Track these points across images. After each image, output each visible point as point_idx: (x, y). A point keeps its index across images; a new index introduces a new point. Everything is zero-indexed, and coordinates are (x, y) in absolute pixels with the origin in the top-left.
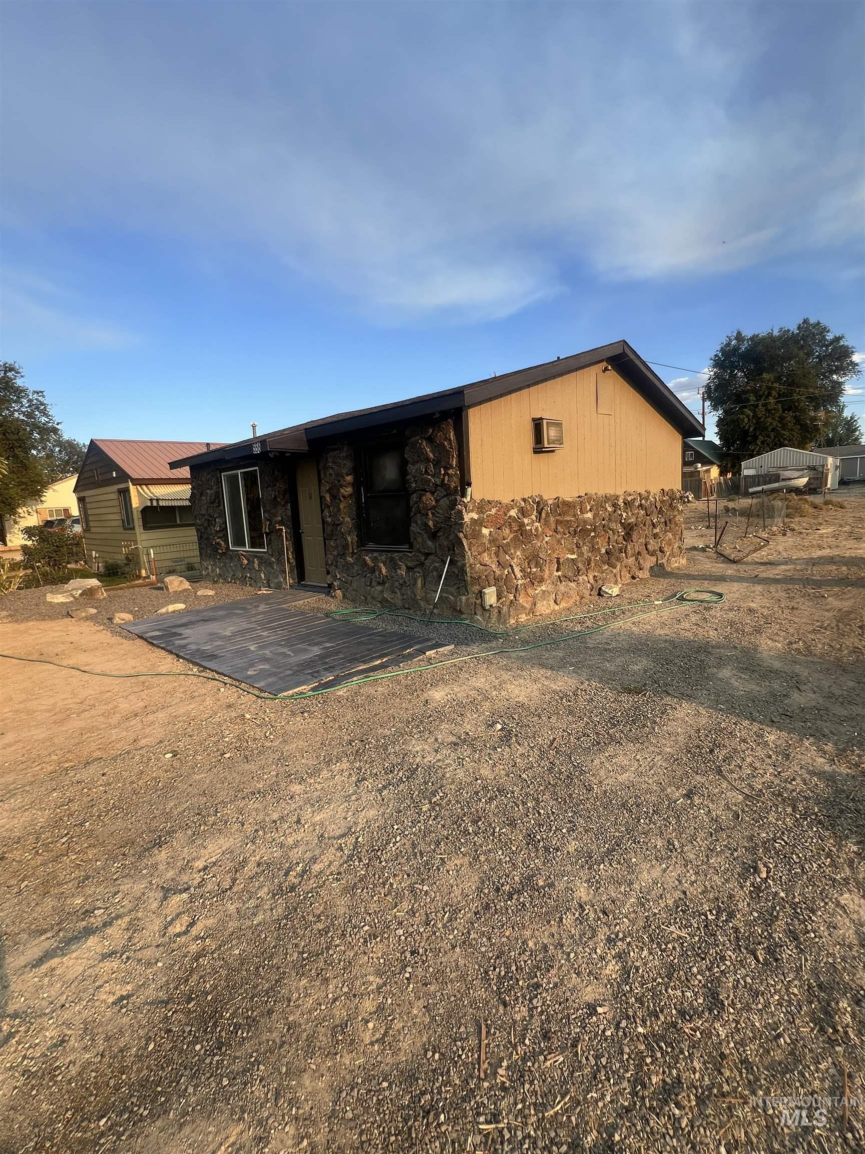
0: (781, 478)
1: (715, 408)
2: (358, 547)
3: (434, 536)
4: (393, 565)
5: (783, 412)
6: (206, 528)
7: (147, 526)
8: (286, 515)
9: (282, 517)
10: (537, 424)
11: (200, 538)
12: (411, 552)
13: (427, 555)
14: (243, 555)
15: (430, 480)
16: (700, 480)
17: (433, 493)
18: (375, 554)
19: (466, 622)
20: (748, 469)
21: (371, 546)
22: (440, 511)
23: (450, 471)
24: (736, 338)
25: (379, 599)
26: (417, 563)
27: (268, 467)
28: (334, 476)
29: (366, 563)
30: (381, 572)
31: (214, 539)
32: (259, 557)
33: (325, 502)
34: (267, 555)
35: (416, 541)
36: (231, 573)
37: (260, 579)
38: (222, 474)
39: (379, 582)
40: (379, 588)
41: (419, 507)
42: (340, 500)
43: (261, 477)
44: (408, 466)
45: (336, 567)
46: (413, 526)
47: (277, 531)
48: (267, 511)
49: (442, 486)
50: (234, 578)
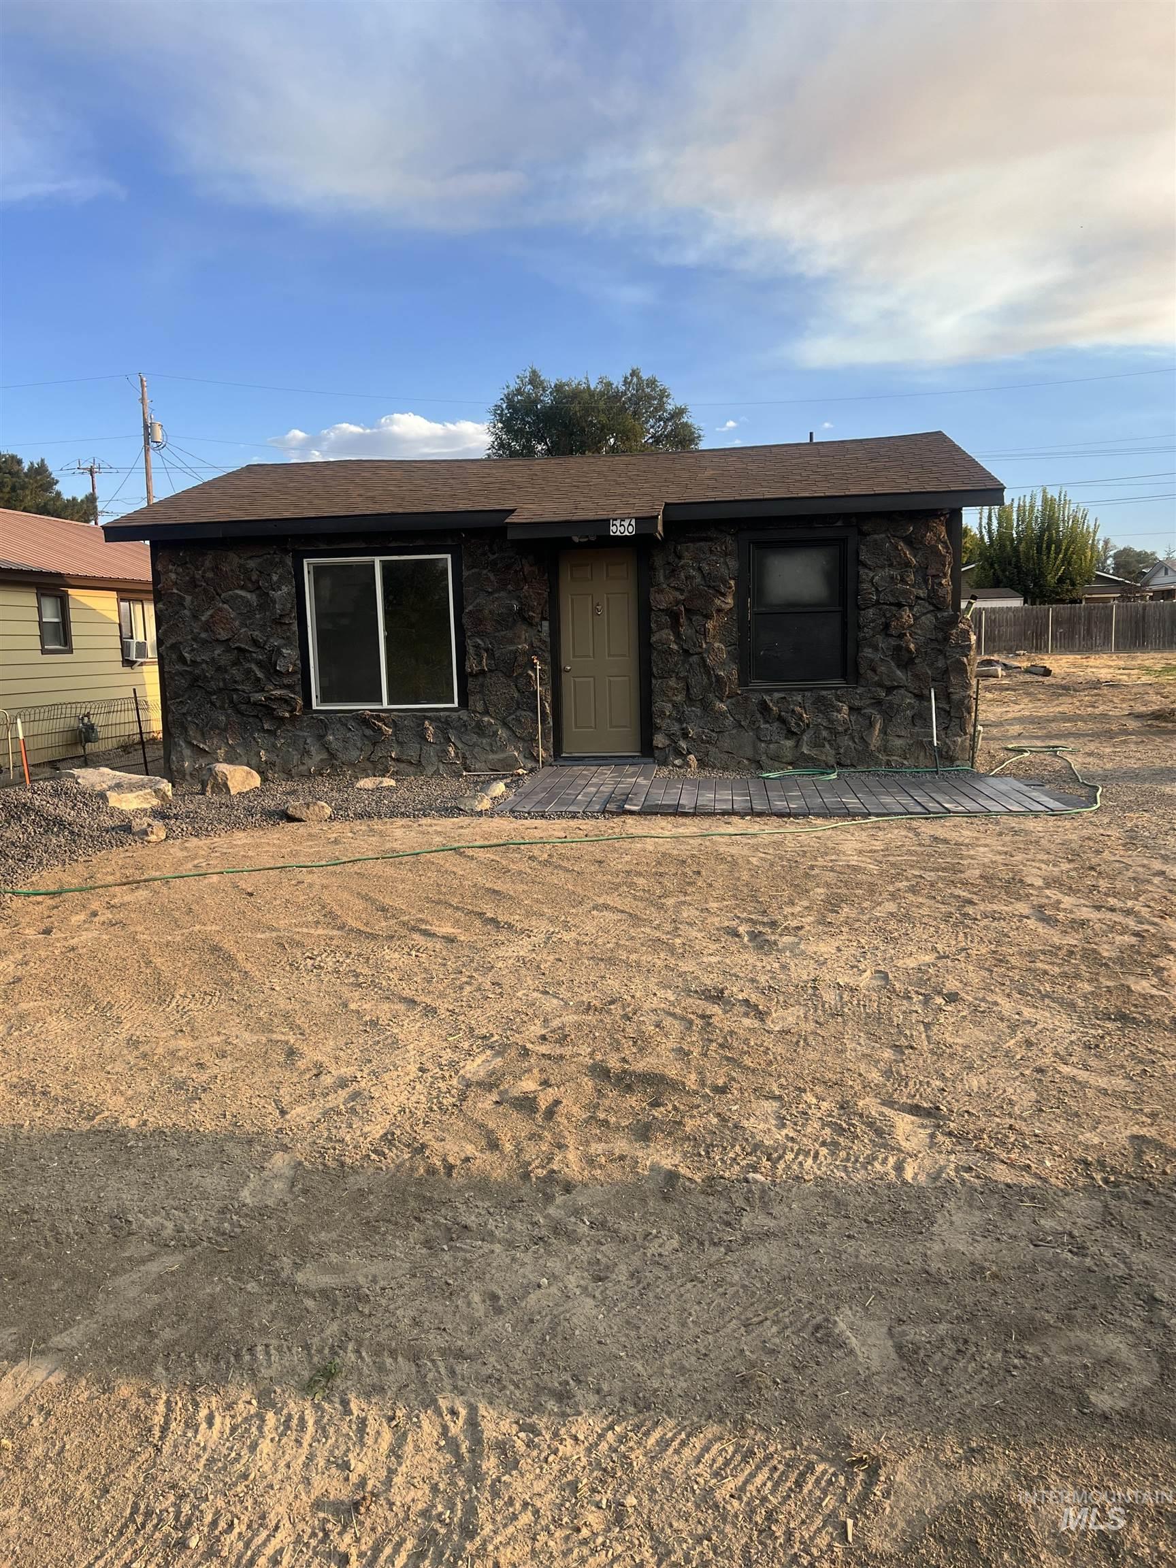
2: (739, 686)
4: (824, 707)
8: (541, 640)
12: (854, 687)
13: (890, 690)
14: (375, 718)
15: (911, 592)
17: (911, 608)
22: (919, 632)
23: (944, 581)
25: (789, 759)
26: (870, 701)
27: (492, 557)
28: (698, 580)
29: (764, 708)
30: (801, 718)
31: (263, 690)
32: (438, 719)
33: (665, 619)
34: (463, 714)
35: (874, 670)
36: (317, 756)
37: (434, 759)
38: (305, 561)
39: (790, 734)
40: (789, 743)
41: (887, 626)
42: (708, 617)
43: (466, 573)
44: (862, 571)
45: (680, 721)
46: (868, 652)
47: (513, 668)
48: (480, 634)
49: (929, 599)
50: (333, 765)
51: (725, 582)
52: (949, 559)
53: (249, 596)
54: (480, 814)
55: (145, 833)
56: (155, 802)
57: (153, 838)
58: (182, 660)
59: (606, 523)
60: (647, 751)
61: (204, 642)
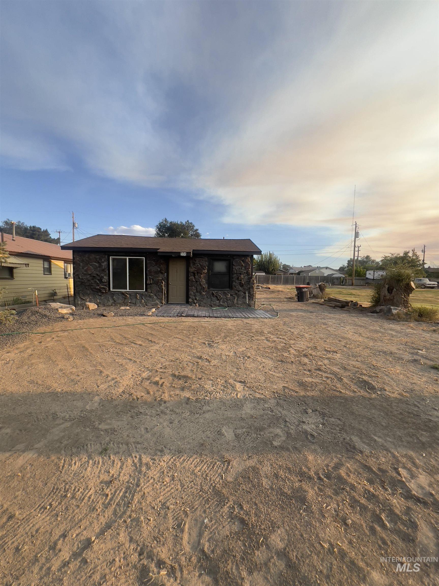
2: (208, 289)
4: (225, 294)
8: (165, 277)
12: (232, 290)
13: (239, 291)
14: (126, 293)
17: (243, 275)
18: (216, 291)
22: (244, 280)
23: (250, 270)
25: (218, 305)
26: (235, 293)
27: (154, 258)
28: (200, 266)
29: (213, 294)
30: (220, 297)
31: (99, 286)
32: (140, 294)
33: (192, 274)
34: (146, 293)
35: (235, 287)
36: (111, 301)
37: (139, 303)
38: (110, 257)
39: (218, 300)
40: (218, 302)
41: (238, 278)
42: (202, 274)
43: (148, 262)
44: (233, 266)
45: (195, 296)
46: (234, 283)
47: (158, 283)
48: (151, 275)
49: (246, 273)
50: (115, 303)
51: (205, 267)
52: (251, 265)
53: (96, 264)
54: (149, 316)
55: (68, 319)
56: (71, 311)
57: (69, 320)
58: (79, 278)
59: (180, 253)
60: (188, 302)
61: (85, 274)
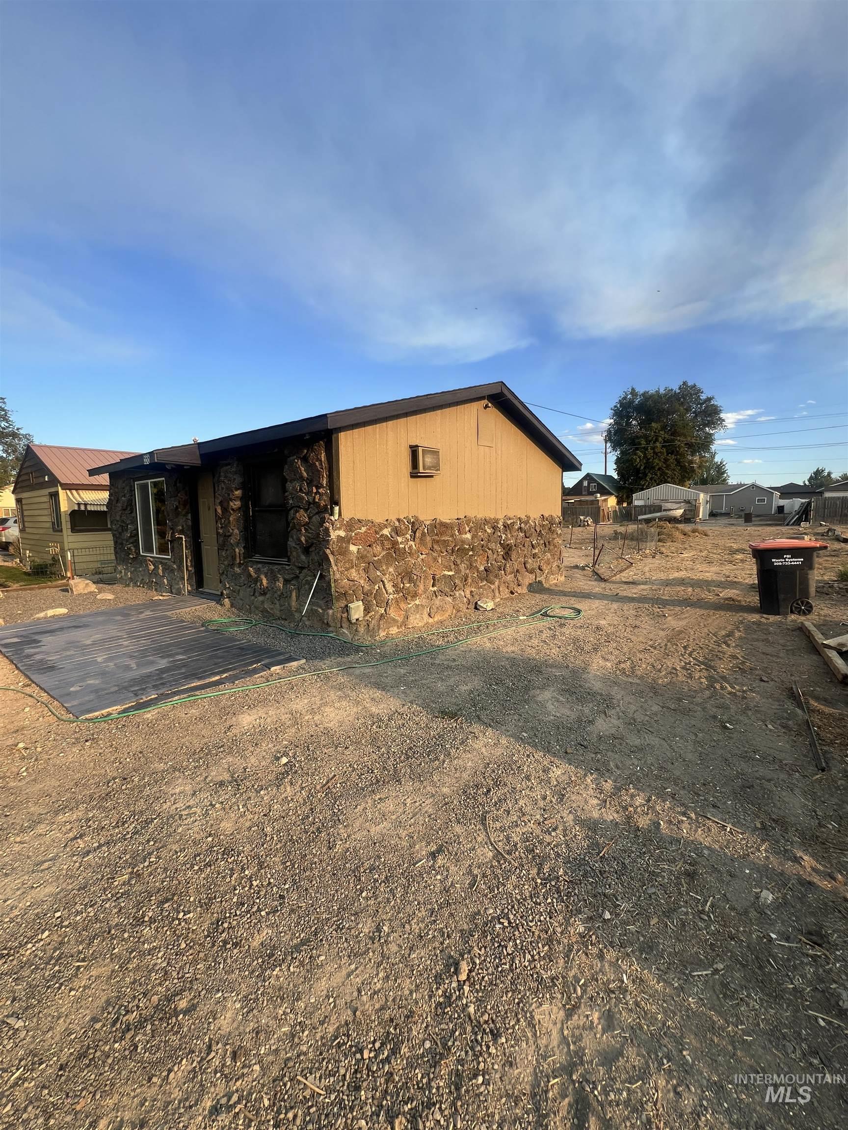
0: (663, 508)
1: (614, 449)
2: (245, 558)
3: (307, 550)
4: (273, 579)
5: (667, 455)
6: (120, 534)
7: (74, 530)
8: (186, 525)
9: (183, 526)
10: (414, 451)
11: (116, 543)
12: (289, 565)
13: (301, 568)
14: (150, 560)
15: (303, 498)
16: (599, 508)
17: (306, 510)
18: (260, 566)
19: (331, 635)
20: (639, 500)
21: (257, 558)
22: (313, 528)
23: (321, 490)
24: (631, 393)
25: (260, 609)
26: (292, 576)
28: (225, 490)
29: (250, 574)
30: (262, 583)
31: (127, 544)
32: (164, 564)
34: (170, 562)
35: (292, 555)
37: (163, 584)
38: (136, 483)
39: (261, 593)
40: (261, 599)
42: (230, 513)
44: (287, 483)
45: (227, 578)
46: (290, 541)
48: (170, 520)
49: (315, 504)
50: (143, 583)
51: (232, 491)
52: (322, 473)
59: (142, 456)
